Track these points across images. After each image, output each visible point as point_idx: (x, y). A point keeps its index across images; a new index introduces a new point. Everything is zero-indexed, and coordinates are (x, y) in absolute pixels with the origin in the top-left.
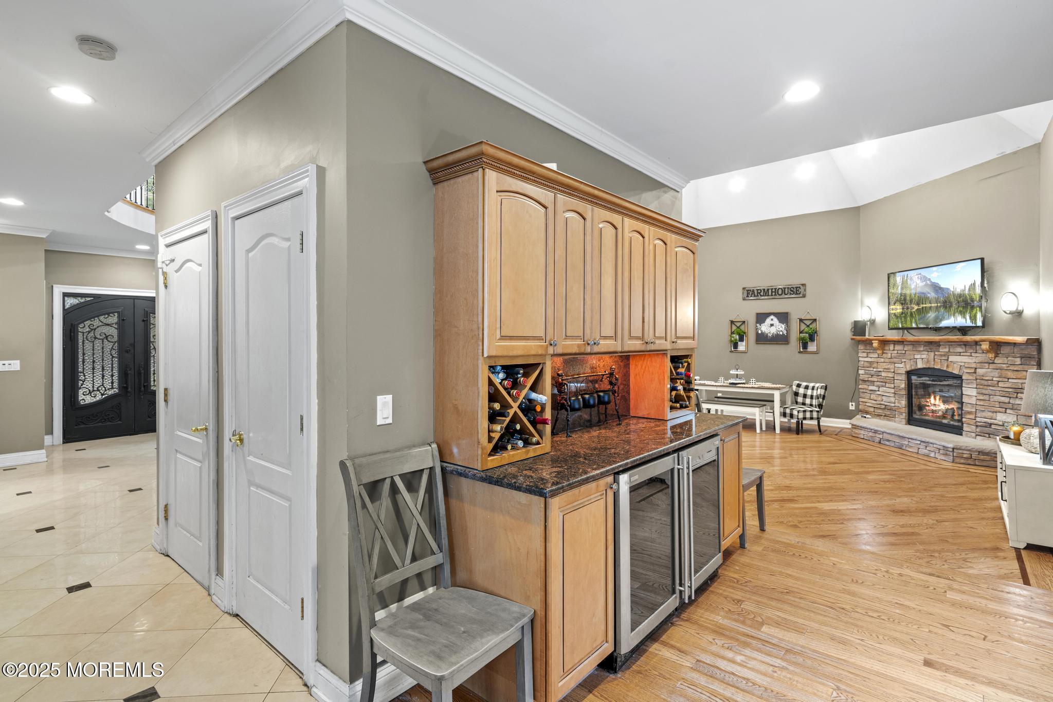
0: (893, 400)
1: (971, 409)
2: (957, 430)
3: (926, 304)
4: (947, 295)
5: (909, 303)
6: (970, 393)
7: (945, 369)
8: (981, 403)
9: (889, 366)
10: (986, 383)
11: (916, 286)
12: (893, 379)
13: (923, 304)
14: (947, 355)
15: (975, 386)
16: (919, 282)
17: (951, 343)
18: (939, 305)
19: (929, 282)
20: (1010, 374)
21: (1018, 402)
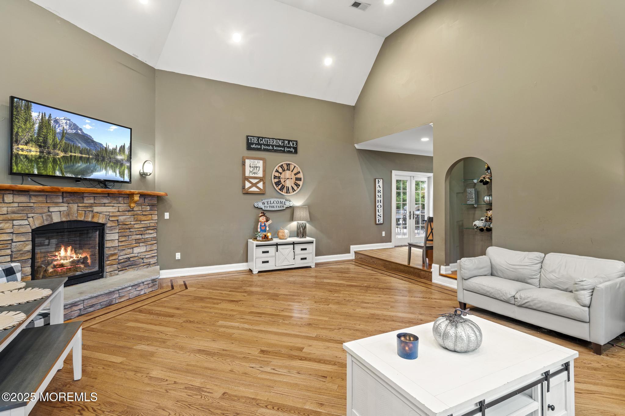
1: (114, 251)
2: (99, 274)
3: (75, 153)
4: (99, 150)
5: (51, 147)
7: (90, 220)
8: (123, 244)
10: (127, 227)
11: (63, 130)
12: (9, 242)
13: (71, 152)
15: (117, 231)
16: (66, 127)
17: (95, 195)
18: (91, 157)
19: (79, 132)
20: (143, 218)
21: (147, 236)
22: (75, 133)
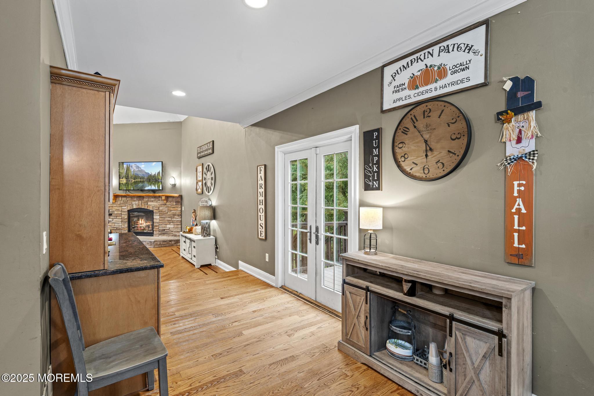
0: (121, 224)
1: (157, 224)
2: (151, 234)
3: (138, 179)
4: (148, 176)
5: (130, 178)
6: (156, 217)
7: (146, 208)
8: (161, 221)
9: (119, 208)
10: (163, 213)
11: (134, 170)
12: (121, 214)
13: (137, 179)
14: (147, 202)
15: (158, 215)
16: (135, 168)
17: (149, 197)
18: (144, 180)
19: (140, 169)
20: (172, 209)
21: (174, 219)
22: (138, 170)
